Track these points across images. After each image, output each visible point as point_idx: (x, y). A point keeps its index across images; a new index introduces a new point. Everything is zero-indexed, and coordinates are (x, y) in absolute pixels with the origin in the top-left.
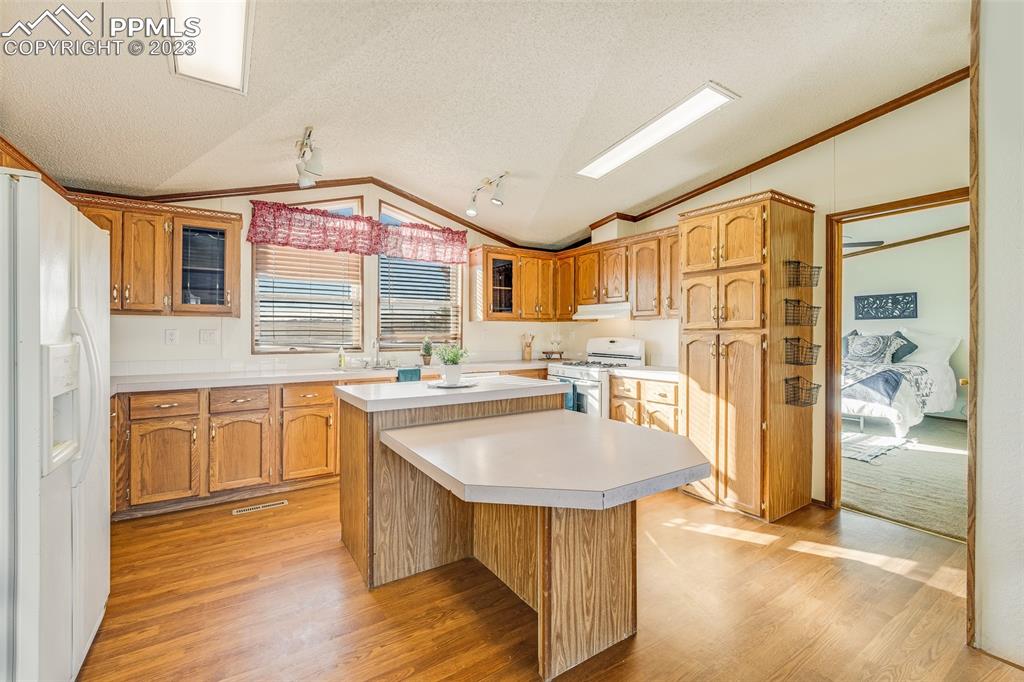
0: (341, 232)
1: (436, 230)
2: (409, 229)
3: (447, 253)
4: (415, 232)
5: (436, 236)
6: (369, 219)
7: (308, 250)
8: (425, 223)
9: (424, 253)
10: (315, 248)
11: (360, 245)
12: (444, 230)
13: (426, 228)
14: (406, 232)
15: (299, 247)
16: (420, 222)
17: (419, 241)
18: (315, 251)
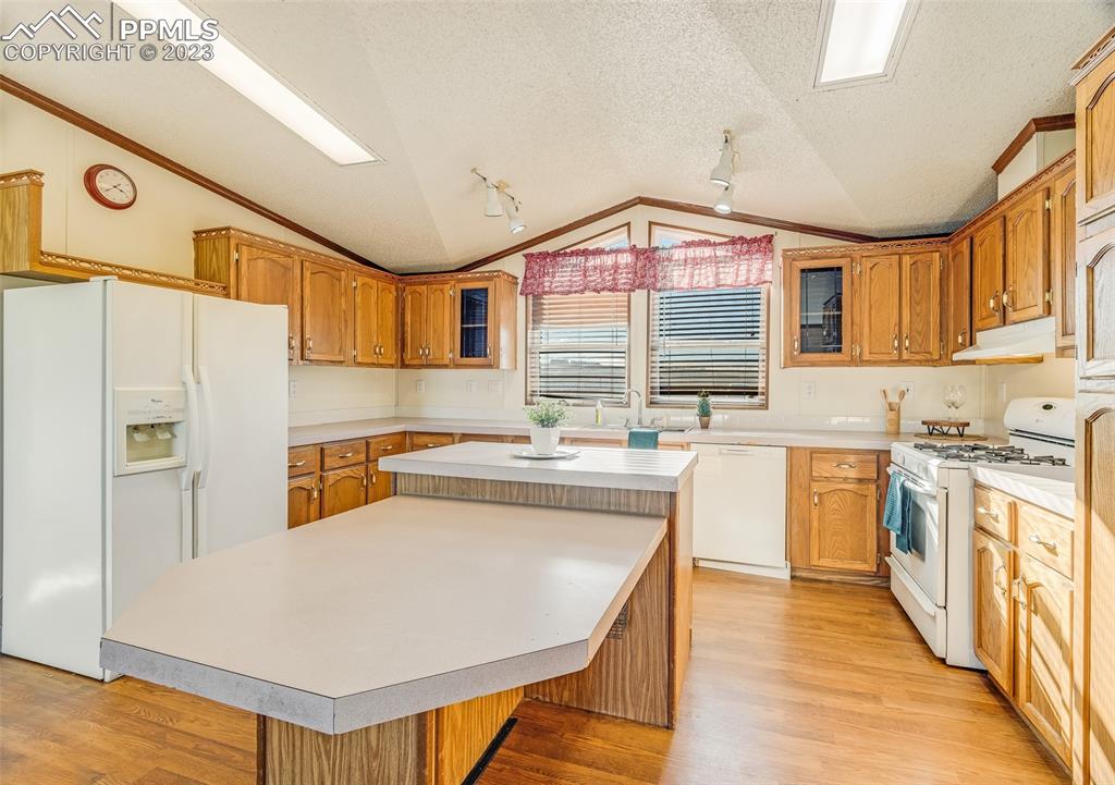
0: (602, 269)
1: (721, 244)
2: (683, 250)
3: (739, 273)
4: (691, 252)
5: (721, 252)
6: (633, 249)
7: (571, 295)
8: (703, 237)
9: (705, 278)
10: (576, 292)
11: (623, 281)
12: (733, 241)
13: (706, 243)
14: (679, 254)
15: (563, 293)
16: (697, 237)
17: (696, 262)
18: (577, 295)
